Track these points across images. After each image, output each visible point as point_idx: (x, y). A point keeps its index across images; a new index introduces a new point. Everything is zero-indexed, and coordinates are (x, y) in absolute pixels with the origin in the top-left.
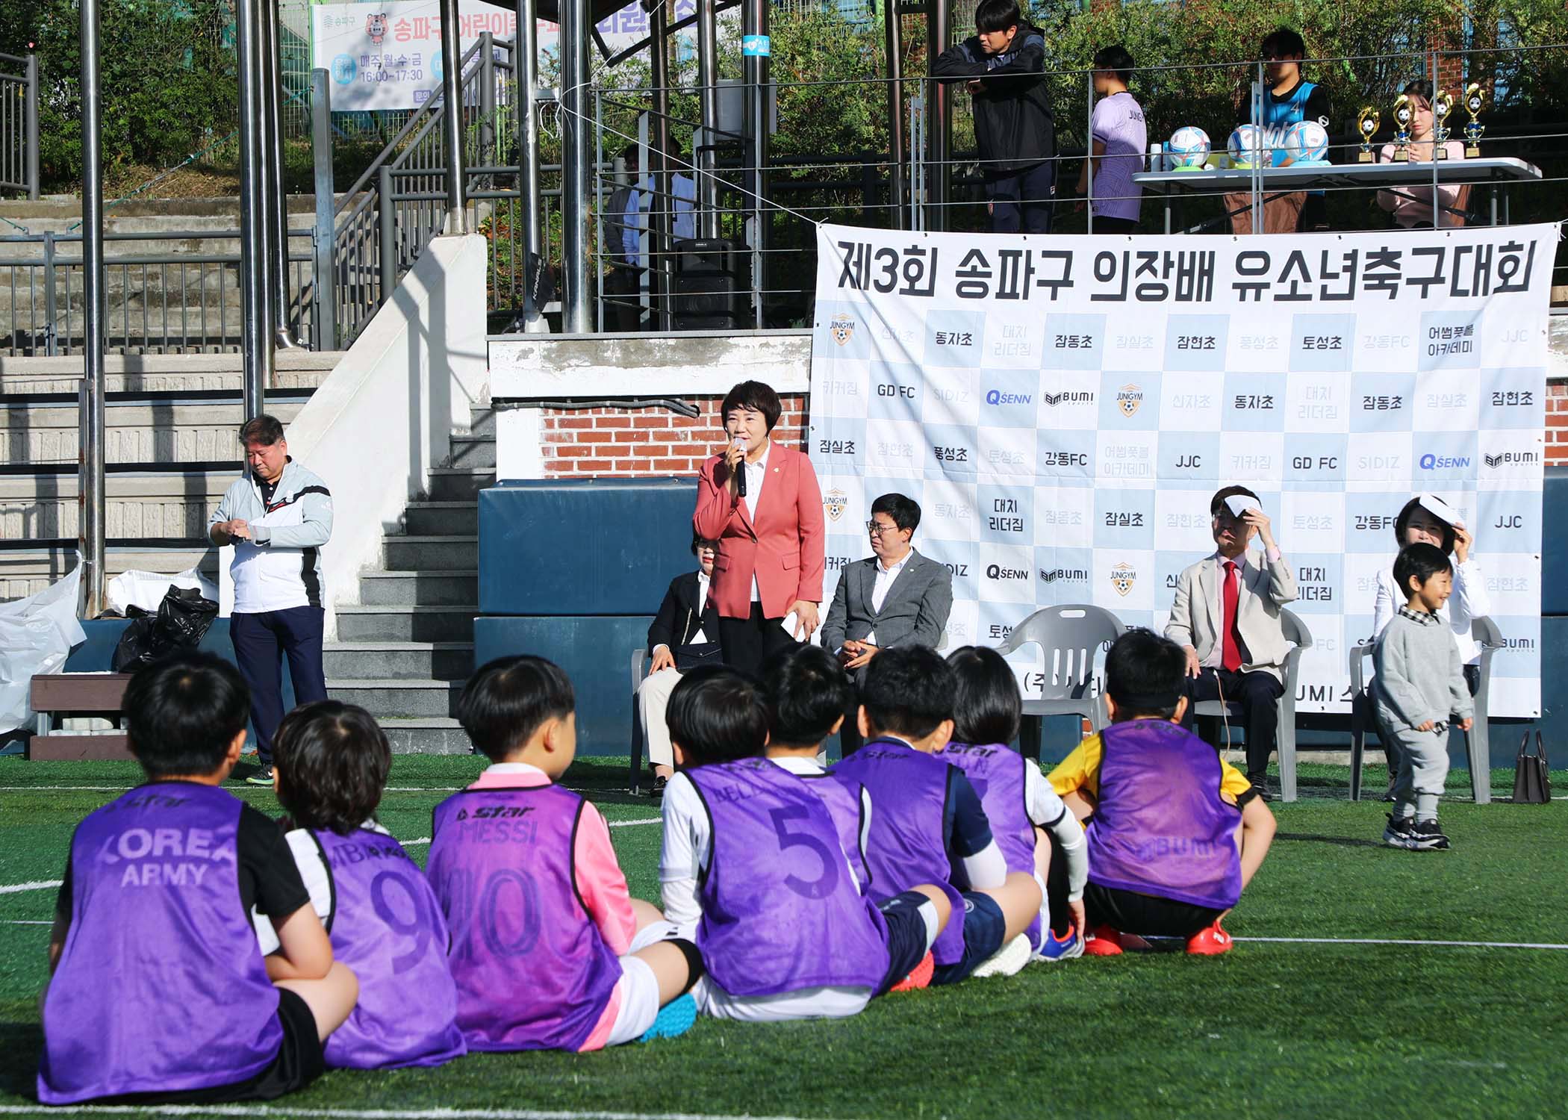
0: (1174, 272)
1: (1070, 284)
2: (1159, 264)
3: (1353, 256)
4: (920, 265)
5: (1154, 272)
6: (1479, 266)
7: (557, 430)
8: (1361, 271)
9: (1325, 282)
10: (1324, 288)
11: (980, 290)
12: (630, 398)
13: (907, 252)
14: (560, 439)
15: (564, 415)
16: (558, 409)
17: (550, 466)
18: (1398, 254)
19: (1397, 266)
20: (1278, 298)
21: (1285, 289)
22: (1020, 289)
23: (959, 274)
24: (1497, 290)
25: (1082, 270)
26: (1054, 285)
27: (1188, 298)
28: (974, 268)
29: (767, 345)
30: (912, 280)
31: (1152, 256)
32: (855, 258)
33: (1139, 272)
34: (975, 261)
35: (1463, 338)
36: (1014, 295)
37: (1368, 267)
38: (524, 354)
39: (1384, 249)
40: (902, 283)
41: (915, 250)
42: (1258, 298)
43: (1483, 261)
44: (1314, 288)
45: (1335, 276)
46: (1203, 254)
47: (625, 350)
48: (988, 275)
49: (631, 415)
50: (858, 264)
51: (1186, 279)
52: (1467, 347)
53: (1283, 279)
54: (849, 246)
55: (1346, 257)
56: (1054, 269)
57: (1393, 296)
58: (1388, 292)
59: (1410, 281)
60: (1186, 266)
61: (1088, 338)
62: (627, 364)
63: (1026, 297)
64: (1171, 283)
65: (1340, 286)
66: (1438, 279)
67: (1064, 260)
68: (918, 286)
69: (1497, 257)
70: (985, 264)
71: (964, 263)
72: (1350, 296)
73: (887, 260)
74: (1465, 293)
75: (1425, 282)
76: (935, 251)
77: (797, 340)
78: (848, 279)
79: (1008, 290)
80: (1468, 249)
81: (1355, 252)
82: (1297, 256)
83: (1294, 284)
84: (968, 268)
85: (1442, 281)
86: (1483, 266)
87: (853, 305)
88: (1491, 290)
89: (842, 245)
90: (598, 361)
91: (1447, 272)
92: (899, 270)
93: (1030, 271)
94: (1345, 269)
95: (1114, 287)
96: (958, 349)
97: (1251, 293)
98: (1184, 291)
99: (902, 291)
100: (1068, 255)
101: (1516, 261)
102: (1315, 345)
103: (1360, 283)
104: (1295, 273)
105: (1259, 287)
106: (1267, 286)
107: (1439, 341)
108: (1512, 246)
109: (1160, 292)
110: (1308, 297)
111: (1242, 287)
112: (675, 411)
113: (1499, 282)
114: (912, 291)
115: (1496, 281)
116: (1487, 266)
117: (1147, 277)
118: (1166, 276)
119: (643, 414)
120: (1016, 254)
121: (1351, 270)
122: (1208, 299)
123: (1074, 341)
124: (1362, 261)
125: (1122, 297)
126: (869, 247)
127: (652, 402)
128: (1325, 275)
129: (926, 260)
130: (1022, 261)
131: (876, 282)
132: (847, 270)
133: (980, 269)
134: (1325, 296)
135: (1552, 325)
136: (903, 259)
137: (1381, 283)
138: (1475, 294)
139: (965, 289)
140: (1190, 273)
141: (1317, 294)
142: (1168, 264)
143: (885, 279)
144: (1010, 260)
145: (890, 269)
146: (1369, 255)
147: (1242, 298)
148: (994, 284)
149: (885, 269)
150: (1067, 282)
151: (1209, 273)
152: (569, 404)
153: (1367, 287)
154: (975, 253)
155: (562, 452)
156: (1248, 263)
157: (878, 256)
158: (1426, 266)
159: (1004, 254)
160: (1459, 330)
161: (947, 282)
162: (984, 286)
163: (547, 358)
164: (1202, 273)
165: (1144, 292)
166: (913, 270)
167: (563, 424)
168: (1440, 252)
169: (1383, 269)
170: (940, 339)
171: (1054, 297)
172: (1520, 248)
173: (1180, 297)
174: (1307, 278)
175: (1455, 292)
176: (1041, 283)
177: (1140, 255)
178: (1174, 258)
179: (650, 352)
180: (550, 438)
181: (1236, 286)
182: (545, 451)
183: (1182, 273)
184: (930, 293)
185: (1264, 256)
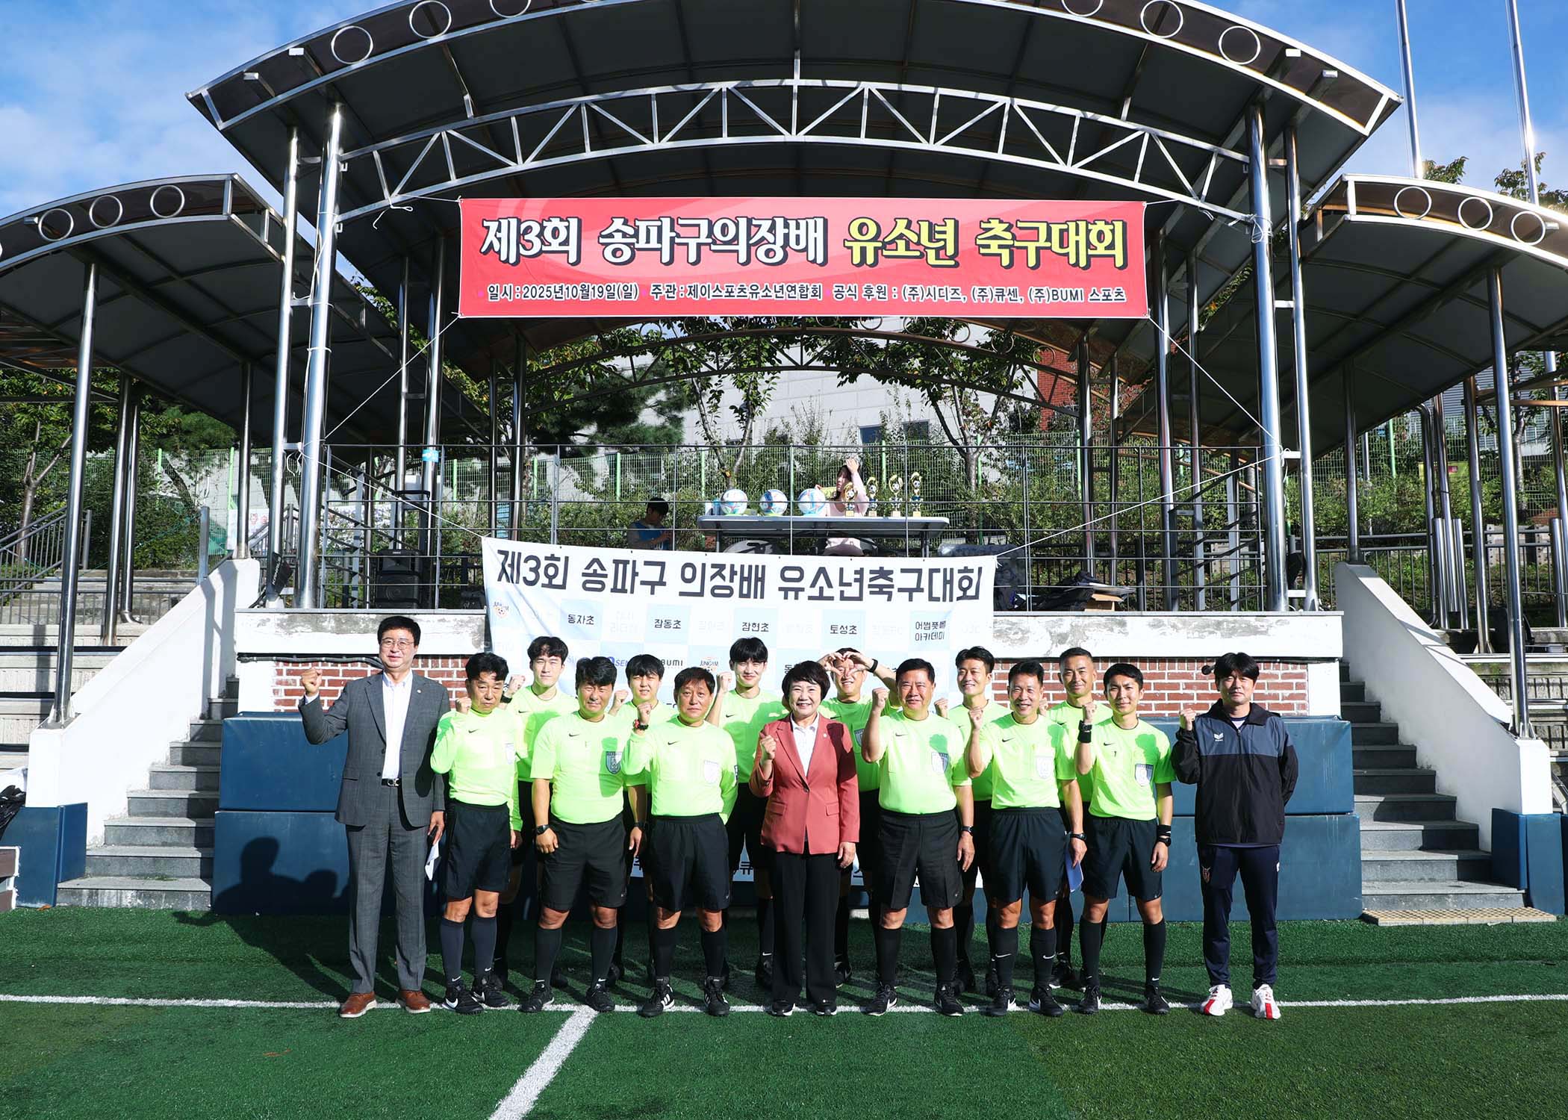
0: (737, 578)
1: (664, 584)
2: (726, 573)
3: (860, 572)
4: (556, 568)
5: (723, 578)
6: (945, 582)
7: (285, 677)
8: (866, 582)
9: (842, 588)
10: (842, 592)
11: (599, 586)
12: (340, 656)
13: (547, 558)
14: (287, 683)
15: (290, 666)
16: (286, 662)
17: (278, 703)
18: (891, 572)
19: (891, 580)
20: (811, 598)
21: (815, 592)
22: (628, 586)
23: (584, 575)
24: (959, 599)
25: (672, 575)
26: (653, 584)
27: (748, 596)
28: (595, 571)
29: (443, 620)
30: (551, 578)
31: (722, 567)
32: (509, 561)
33: (713, 577)
34: (595, 566)
35: (939, 630)
36: (623, 590)
37: (871, 580)
38: (263, 623)
39: (881, 568)
40: (544, 580)
41: (553, 557)
42: (796, 598)
43: (948, 578)
44: (835, 592)
45: (849, 585)
46: (757, 567)
47: (338, 621)
48: (605, 576)
49: (340, 668)
50: (512, 566)
51: (745, 584)
52: (939, 636)
53: (813, 585)
54: (505, 553)
55: (856, 572)
56: (653, 573)
57: (889, 599)
58: (886, 596)
59: (900, 590)
60: (746, 575)
61: (678, 622)
62: (339, 631)
63: (632, 592)
64: (736, 585)
65: (853, 591)
66: (919, 589)
67: (659, 568)
68: (555, 582)
69: (957, 577)
70: (603, 568)
71: (588, 567)
72: (860, 598)
73: (533, 564)
74: (937, 599)
75: (911, 591)
76: (567, 558)
77: (466, 618)
78: (504, 576)
79: (619, 586)
80: (938, 570)
81: (862, 569)
82: (822, 571)
83: (821, 589)
84: (591, 571)
85: (922, 590)
86: (947, 582)
87: (508, 594)
88: (955, 598)
89: (501, 552)
90: (318, 629)
91: (925, 584)
92: (541, 571)
93: (635, 574)
94: (856, 580)
95: (695, 587)
96: (584, 626)
97: (791, 594)
98: (745, 591)
99: (543, 585)
100: (662, 565)
101: (971, 580)
102: (839, 631)
103: (866, 590)
104: (822, 582)
105: (797, 590)
106: (802, 590)
107: (922, 631)
108: (966, 570)
109: (728, 592)
110: (831, 598)
111: (786, 590)
112: (373, 665)
113: (961, 594)
114: (550, 585)
115: (958, 593)
116: (951, 582)
117: (718, 581)
118: (732, 580)
119: (349, 667)
120: (625, 563)
121: (860, 581)
122: (762, 597)
123: (668, 624)
124: (867, 576)
125: (701, 594)
126: (520, 554)
127: (357, 659)
128: (842, 584)
129: (561, 565)
130: (629, 567)
131: (525, 578)
132: (504, 570)
133: (599, 571)
134: (843, 598)
135: (995, 622)
136: (544, 563)
137: (880, 590)
138: (944, 600)
139: (588, 585)
140: (749, 579)
141: (837, 596)
142: (733, 573)
143: (531, 577)
144: (621, 566)
145: (535, 570)
146: (872, 572)
147: (786, 597)
148: (609, 582)
149: (531, 569)
150: (662, 583)
151: (762, 580)
152: (295, 659)
153: (872, 593)
154: (596, 560)
155: (287, 693)
156: (788, 574)
157: (526, 561)
158: (911, 580)
159: (616, 562)
160: (935, 624)
161: (575, 579)
162: (603, 584)
163: (280, 625)
164: (757, 579)
165: (717, 591)
166: (551, 571)
167: (289, 673)
168: (919, 571)
169: (881, 581)
170: (571, 620)
171: (652, 592)
172: (972, 571)
173: (742, 595)
174: (830, 585)
175: (931, 598)
176: (643, 583)
177: (714, 566)
178: (737, 569)
179: (356, 623)
180: (280, 683)
181: (781, 589)
182: (275, 692)
183: (742, 579)
184: (563, 587)
185: (800, 569)
